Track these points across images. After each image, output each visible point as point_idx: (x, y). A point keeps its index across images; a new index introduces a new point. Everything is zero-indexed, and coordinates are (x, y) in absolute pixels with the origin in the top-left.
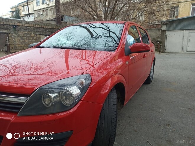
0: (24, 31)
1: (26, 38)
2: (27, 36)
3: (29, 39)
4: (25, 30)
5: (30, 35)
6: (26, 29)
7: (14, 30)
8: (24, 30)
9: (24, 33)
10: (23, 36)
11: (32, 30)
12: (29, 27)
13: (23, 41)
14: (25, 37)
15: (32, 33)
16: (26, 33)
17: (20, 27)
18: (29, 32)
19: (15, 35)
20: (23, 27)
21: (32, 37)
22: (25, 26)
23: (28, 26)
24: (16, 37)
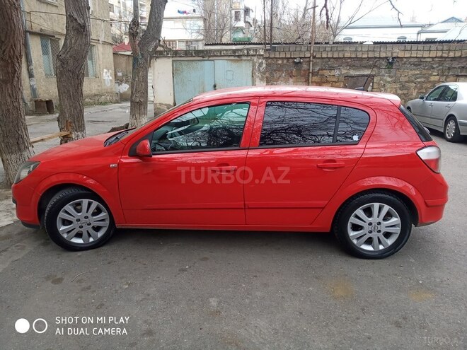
0: (411, 70)
1: (413, 85)
2: (419, 80)
3: (422, 88)
4: (415, 67)
5: (427, 78)
6: (420, 65)
7: (388, 68)
8: (412, 67)
9: (411, 73)
10: (406, 82)
11: (434, 66)
12: (429, 57)
13: (405, 92)
14: (412, 82)
15: (435, 74)
16: (417, 74)
17: (405, 60)
18: (425, 72)
19: (389, 79)
20: (412, 60)
21: (430, 82)
22: (416, 57)
23: (425, 58)
24: (389, 82)
